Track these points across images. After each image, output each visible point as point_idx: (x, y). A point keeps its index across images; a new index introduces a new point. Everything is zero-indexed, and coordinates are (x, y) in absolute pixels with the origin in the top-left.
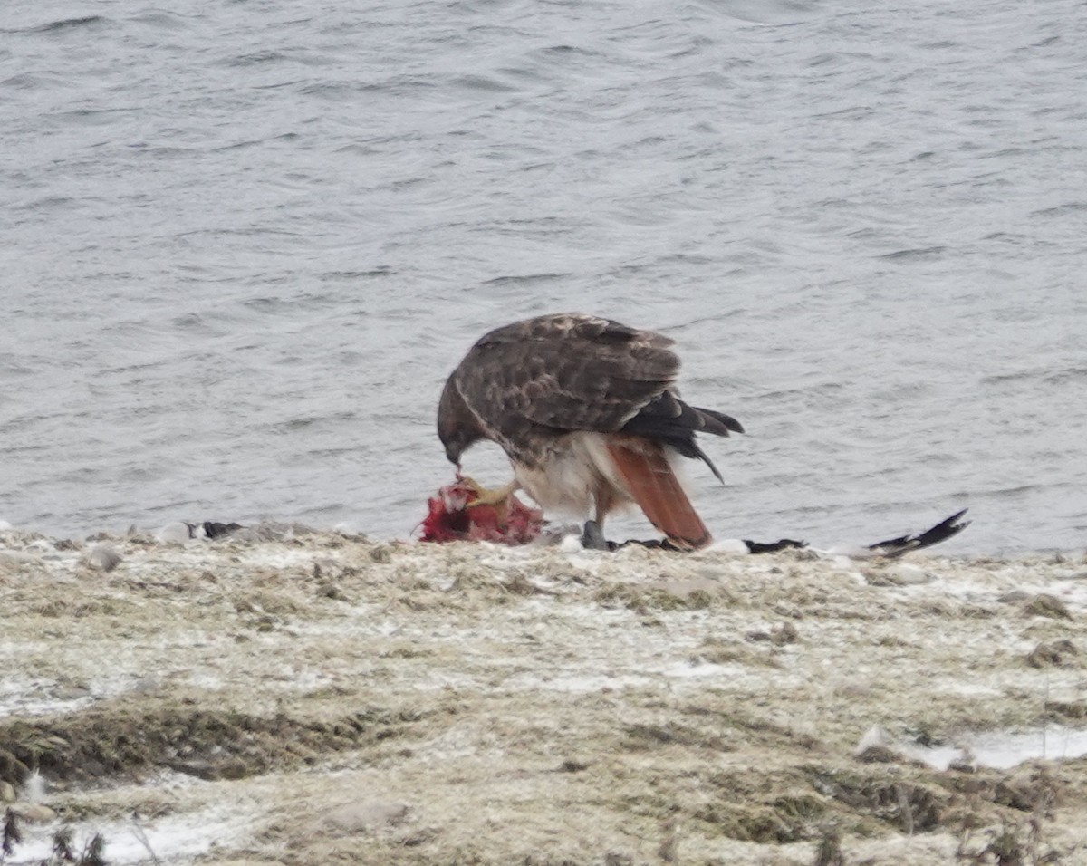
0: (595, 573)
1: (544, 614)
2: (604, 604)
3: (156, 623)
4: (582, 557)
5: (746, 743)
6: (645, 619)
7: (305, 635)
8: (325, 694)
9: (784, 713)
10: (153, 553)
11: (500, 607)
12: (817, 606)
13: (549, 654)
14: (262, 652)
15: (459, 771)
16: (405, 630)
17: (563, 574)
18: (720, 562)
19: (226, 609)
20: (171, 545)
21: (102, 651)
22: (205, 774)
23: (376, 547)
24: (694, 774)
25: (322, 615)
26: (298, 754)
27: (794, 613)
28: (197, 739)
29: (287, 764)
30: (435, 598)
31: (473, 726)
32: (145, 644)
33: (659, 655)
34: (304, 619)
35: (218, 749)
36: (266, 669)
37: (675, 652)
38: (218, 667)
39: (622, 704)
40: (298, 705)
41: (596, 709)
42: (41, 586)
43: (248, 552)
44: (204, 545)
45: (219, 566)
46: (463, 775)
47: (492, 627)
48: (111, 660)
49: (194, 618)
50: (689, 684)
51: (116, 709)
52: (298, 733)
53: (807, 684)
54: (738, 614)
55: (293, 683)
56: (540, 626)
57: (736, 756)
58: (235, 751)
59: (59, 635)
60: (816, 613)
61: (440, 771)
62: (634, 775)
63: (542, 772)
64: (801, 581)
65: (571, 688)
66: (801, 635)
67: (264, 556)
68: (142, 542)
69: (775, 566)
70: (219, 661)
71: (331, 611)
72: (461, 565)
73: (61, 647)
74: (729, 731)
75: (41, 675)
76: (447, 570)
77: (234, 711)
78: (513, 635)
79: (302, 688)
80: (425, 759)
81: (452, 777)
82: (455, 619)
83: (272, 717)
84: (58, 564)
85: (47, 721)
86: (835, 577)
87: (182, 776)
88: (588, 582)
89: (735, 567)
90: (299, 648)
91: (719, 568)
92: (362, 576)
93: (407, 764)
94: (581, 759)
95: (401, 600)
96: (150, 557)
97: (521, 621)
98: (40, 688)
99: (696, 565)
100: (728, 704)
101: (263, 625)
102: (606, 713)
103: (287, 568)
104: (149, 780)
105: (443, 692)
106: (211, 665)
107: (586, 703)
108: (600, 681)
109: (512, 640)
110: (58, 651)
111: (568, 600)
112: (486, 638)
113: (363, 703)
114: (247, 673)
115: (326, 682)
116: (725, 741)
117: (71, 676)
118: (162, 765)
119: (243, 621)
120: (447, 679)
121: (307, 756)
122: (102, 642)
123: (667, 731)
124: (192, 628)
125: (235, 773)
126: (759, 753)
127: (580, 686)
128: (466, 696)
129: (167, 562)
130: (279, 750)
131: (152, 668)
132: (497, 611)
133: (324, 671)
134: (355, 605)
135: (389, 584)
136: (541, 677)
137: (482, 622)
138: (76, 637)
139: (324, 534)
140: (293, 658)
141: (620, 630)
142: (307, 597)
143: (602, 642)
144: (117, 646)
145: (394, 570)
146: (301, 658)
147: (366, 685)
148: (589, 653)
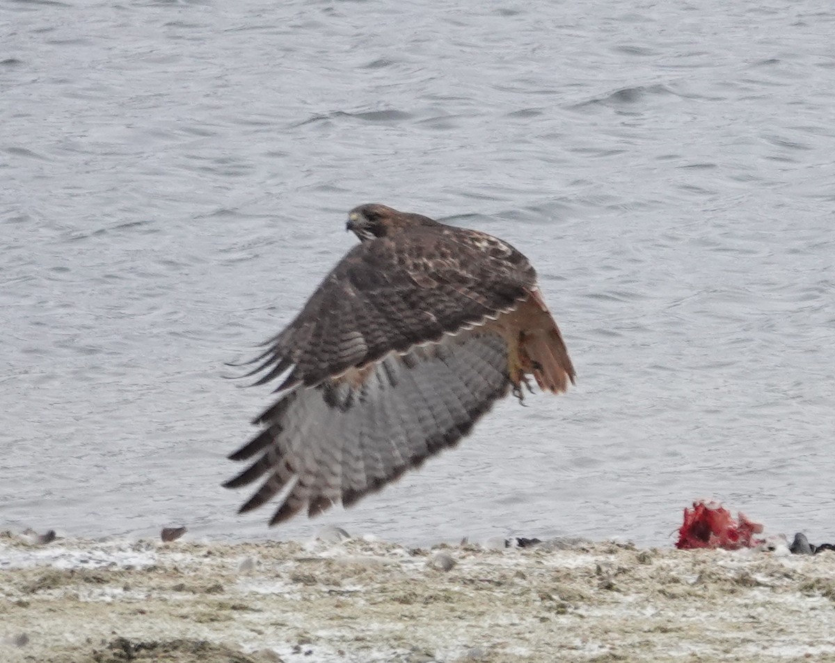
0: (799, 571)
1: (763, 601)
2: (806, 593)
3: (482, 608)
4: (790, 560)
7: (589, 616)
8: (605, 659)
10: (480, 558)
11: (731, 596)
13: (766, 629)
14: (559, 629)
16: (662, 612)
17: (778, 572)
19: (533, 598)
20: (493, 552)
21: (443, 628)
23: (641, 552)
25: (602, 602)
30: (684, 590)
32: (474, 623)
34: (589, 605)
36: (561, 641)
38: (527, 640)
42: (399, 582)
43: (549, 557)
44: (516, 552)
45: (528, 567)
47: (725, 610)
48: (450, 635)
49: (510, 604)
55: (581, 651)
56: (760, 609)
59: (412, 618)
65: (782, 654)
67: (560, 559)
68: (472, 550)
70: (527, 636)
71: (608, 599)
72: (702, 566)
73: (414, 626)
75: (399, 646)
76: (693, 569)
78: (740, 616)
79: (588, 655)
82: (699, 604)
84: (411, 566)
88: (794, 578)
90: (586, 626)
92: (631, 574)
95: (660, 591)
96: (478, 561)
97: (746, 606)
98: (398, 656)
101: (560, 609)
103: (577, 568)
105: (690, 657)
106: (521, 639)
108: (804, 649)
109: (741, 619)
110: (411, 629)
111: (780, 590)
112: (721, 618)
114: (548, 644)
115: (605, 651)
117: (421, 647)
119: (545, 607)
120: (693, 648)
122: (443, 622)
124: (507, 612)
127: (790, 652)
128: (707, 660)
129: (491, 565)
131: (480, 641)
132: (729, 598)
133: (604, 642)
134: (625, 595)
135: (651, 580)
136: (761, 647)
137: (718, 607)
138: (425, 619)
139: (603, 544)
140: (581, 633)
141: (817, 612)
142: (591, 589)
143: (805, 620)
144: (454, 625)
145: (654, 569)
146: (587, 633)
147: (633, 652)
148: (795, 629)
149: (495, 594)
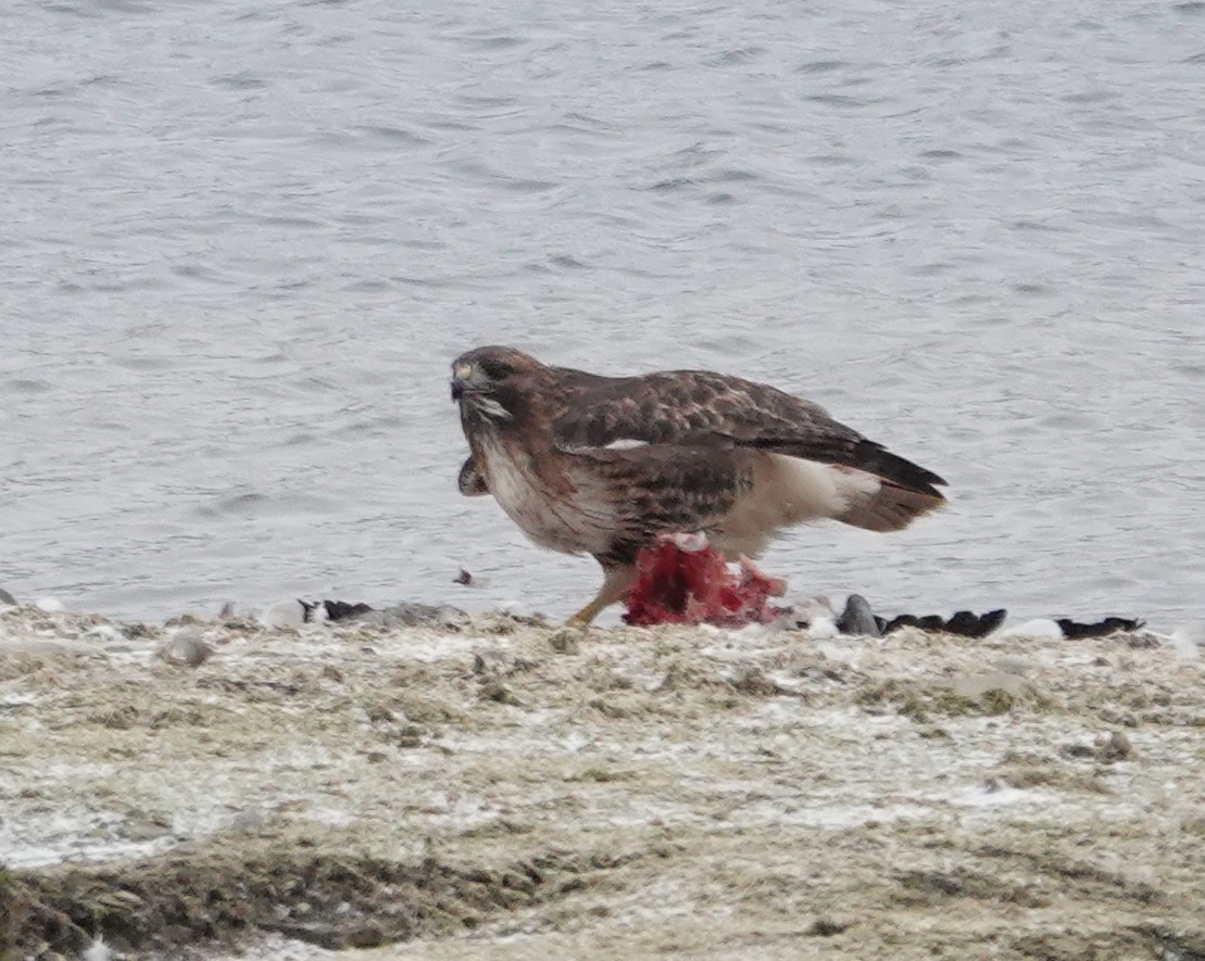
0: (855, 667)
1: (786, 722)
2: (869, 708)
3: (260, 737)
4: (838, 644)
5: (1061, 895)
6: (923, 728)
7: (461, 752)
8: (490, 831)
9: (1113, 855)
10: (255, 642)
11: (727, 713)
12: (1157, 709)
13: (793, 776)
14: (405, 775)
15: (672, 935)
16: (597, 744)
17: (814, 668)
18: (1025, 651)
19: (355, 717)
20: (280, 631)
21: (187, 774)
22: (328, 942)
23: (558, 632)
24: (992, 937)
25: (485, 726)
26: (454, 912)
27: (1125, 719)
28: (316, 894)
29: (440, 927)
30: (638, 702)
31: (691, 873)
32: (245, 765)
33: (942, 777)
34: (461, 730)
35: (345, 907)
36: (410, 797)
37: (965, 773)
38: (345, 796)
39: (893, 843)
40: (454, 846)
41: (859, 850)
42: (104, 686)
43: (386, 640)
44: (325, 630)
45: (346, 660)
46: (677, 941)
47: (716, 739)
48: (199, 787)
49: (312, 729)
50: (985, 815)
51: (208, 852)
52: (453, 885)
53: (1144, 815)
54: (1050, 721)
55: (445, 817)
56: (782, 738)
57: (1051, 913)
58: (369, 910)
59: (128, 754)
60: (1155, 720)
61: (645, 935)
62: (909, 938)
63: (784, 935)
64: (1136, 676)
65: (823, 822)
66: (1135, 749)
67: (407, 645)
68: (242, 627)
69: (1100, 655)
70: (345, 787)
71: (498, 718)
72: (673, 656)
73: (132, 769)
74: (1038, 880)
75: (104, 807)
76: (656, 664)
77: (367, 856)
78: (745, 751)
79: (460, 824)
80: (626, 919)
81: (662, 944)
82: (667, 729)
83: (418, 863)
84: (127, 658)
85: (113, 869)
86: (1181, 669)
87: (298, 944)
88: (845, 679)
89: (1046, 658)
90: (455, 770)
91: (1023, 658)
92: (539, 671)
93: (601, 926)
94: (837, 919)
95: (593, 704)
96: (252, 648)
97: (755, 731)
98: (104, 826)
99: (993, 655)
100: (1037, 843)
101: (405, 738)
102: (871, 855)
103: (438, 662)
104: (252, 949)
105: (649, 828)
106: (334, 793)
107: (844, 843)
108: (865, 813)
109: (745, 758)
110: (127, 775)
111: (820, 703)
112: (709, 755)
113: (541, 843)
114: (382, 803)
115: (491, 816)
116: (1033, 893)
117: (145, 809)
118: (269, 928)
119: (379, 733)
121: (465, 916)
122: (188, 762)
123: (954, 880)
124: (309, 743)
125: (369, 940)
126: (1081, 909)
127: (837, 819)
128: (682, 834)
129: (275, 655)
130: (429, 908)
131: (256, 797)
132: (724, 718)
133: (489, 800)
134: (530, 711)
135: (577, 683)
136: (783, 807)
137: (703, 733)
138: (154, 756)
139: (487, 616)
140: (446, 783)
141: (890, 743)
142: (466, 700)
143: (866, 759)
144: (210, 768)
145: (584, 663)
146: (457, 783)
147: (545, 819)
148: (847, 775)
149: (284, 709)
